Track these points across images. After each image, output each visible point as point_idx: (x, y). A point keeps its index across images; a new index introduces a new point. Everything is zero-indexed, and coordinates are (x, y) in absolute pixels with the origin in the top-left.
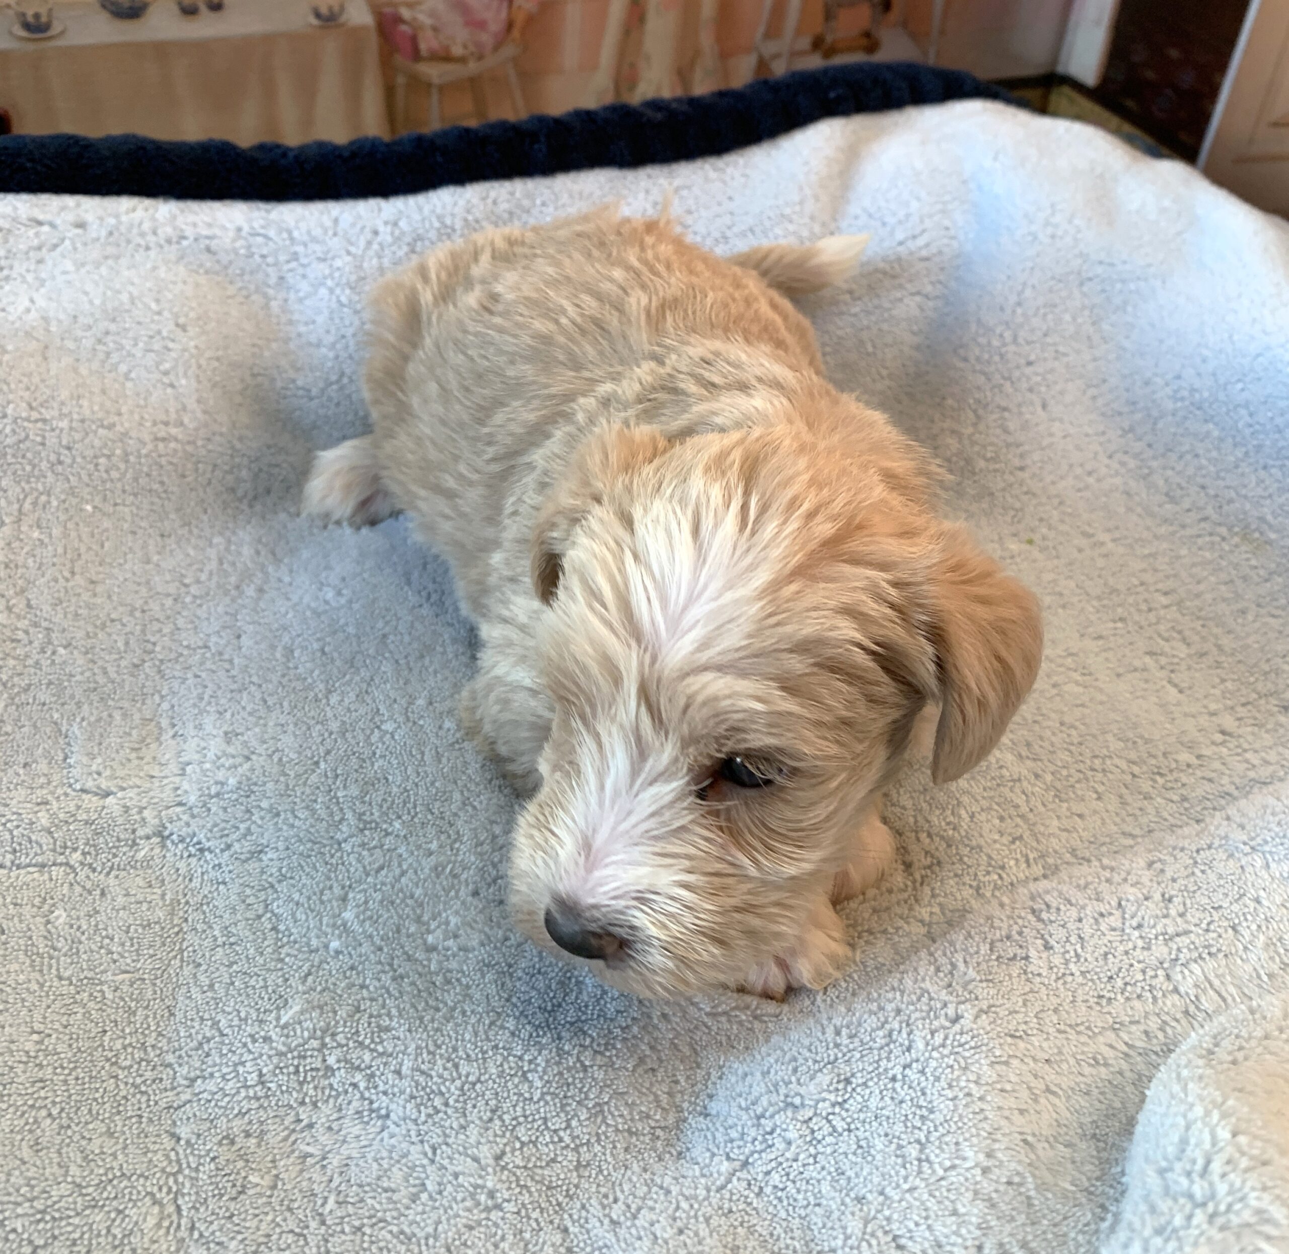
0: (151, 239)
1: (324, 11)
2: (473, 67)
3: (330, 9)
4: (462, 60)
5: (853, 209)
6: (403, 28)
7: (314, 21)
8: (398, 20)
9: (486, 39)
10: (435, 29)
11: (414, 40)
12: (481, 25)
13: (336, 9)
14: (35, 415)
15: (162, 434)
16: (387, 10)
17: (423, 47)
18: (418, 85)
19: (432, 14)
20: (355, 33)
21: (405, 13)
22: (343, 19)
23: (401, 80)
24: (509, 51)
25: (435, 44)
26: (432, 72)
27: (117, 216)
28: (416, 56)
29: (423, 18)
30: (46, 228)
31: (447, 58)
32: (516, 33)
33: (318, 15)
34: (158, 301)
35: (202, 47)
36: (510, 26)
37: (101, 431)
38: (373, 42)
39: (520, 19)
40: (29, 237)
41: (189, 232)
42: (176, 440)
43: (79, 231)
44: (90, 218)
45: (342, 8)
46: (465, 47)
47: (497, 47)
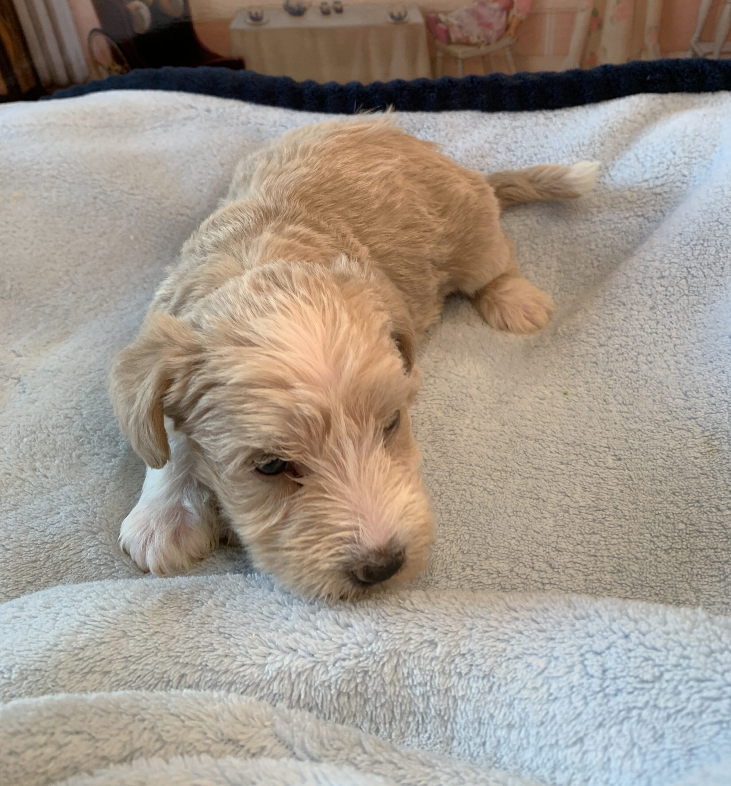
0: (235, 121)
1: (396, 14)
2: (483, 49)
3: (400, 14)
4: (477, 45)
5: (630, 154)
6: (441, 25)
7: (390, 20)
8: (438, 21)
9: (492, 34)
10: (460, 27)
11: (447, 32)
12: (489, 26)
13: (403, 14)
14: (131, 192)
15: (181, 212)
16: (432, 15)
17: (453, 37)
18: (449, 58)
19: (458, 18)
20: (414, 27)
21: (442, 17)
22: (406, 19)
23: (439, 54)
24: (506, 41)
25: (460, 35)
26: (460, 51)
27: (224, 109)
28: (449, 41)
29: (452, 20)
30: (193, 111)
31: (467, 43)
32: (511, 31)
33: (392, 17)
34: (219, 150)
35: (331, 32)
36: (507, 27)
37: (156, 205)
38: (423, 32)
39: (514, 24)
40: (186, 113)
41: (253, 120)
42: (188, 216)
43: (206, 113)
44: (213, 108)
45: (406, 14)
46: (479, 38)
47: (499, 39)
